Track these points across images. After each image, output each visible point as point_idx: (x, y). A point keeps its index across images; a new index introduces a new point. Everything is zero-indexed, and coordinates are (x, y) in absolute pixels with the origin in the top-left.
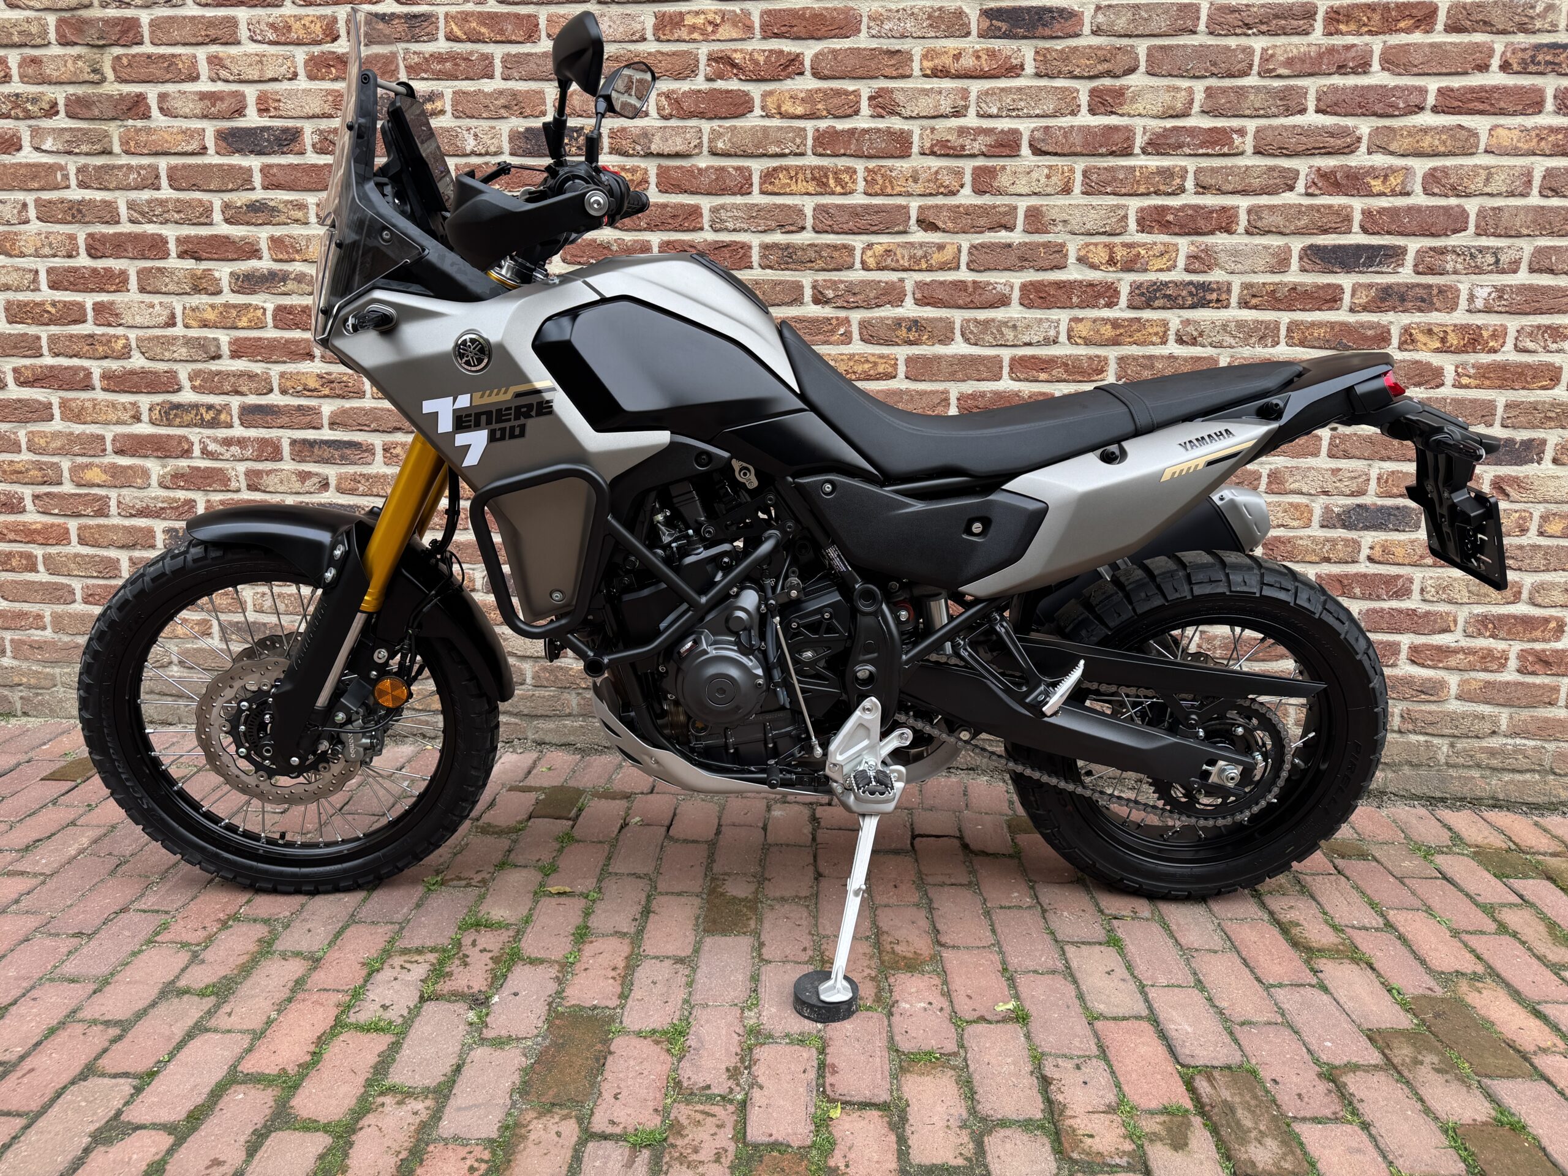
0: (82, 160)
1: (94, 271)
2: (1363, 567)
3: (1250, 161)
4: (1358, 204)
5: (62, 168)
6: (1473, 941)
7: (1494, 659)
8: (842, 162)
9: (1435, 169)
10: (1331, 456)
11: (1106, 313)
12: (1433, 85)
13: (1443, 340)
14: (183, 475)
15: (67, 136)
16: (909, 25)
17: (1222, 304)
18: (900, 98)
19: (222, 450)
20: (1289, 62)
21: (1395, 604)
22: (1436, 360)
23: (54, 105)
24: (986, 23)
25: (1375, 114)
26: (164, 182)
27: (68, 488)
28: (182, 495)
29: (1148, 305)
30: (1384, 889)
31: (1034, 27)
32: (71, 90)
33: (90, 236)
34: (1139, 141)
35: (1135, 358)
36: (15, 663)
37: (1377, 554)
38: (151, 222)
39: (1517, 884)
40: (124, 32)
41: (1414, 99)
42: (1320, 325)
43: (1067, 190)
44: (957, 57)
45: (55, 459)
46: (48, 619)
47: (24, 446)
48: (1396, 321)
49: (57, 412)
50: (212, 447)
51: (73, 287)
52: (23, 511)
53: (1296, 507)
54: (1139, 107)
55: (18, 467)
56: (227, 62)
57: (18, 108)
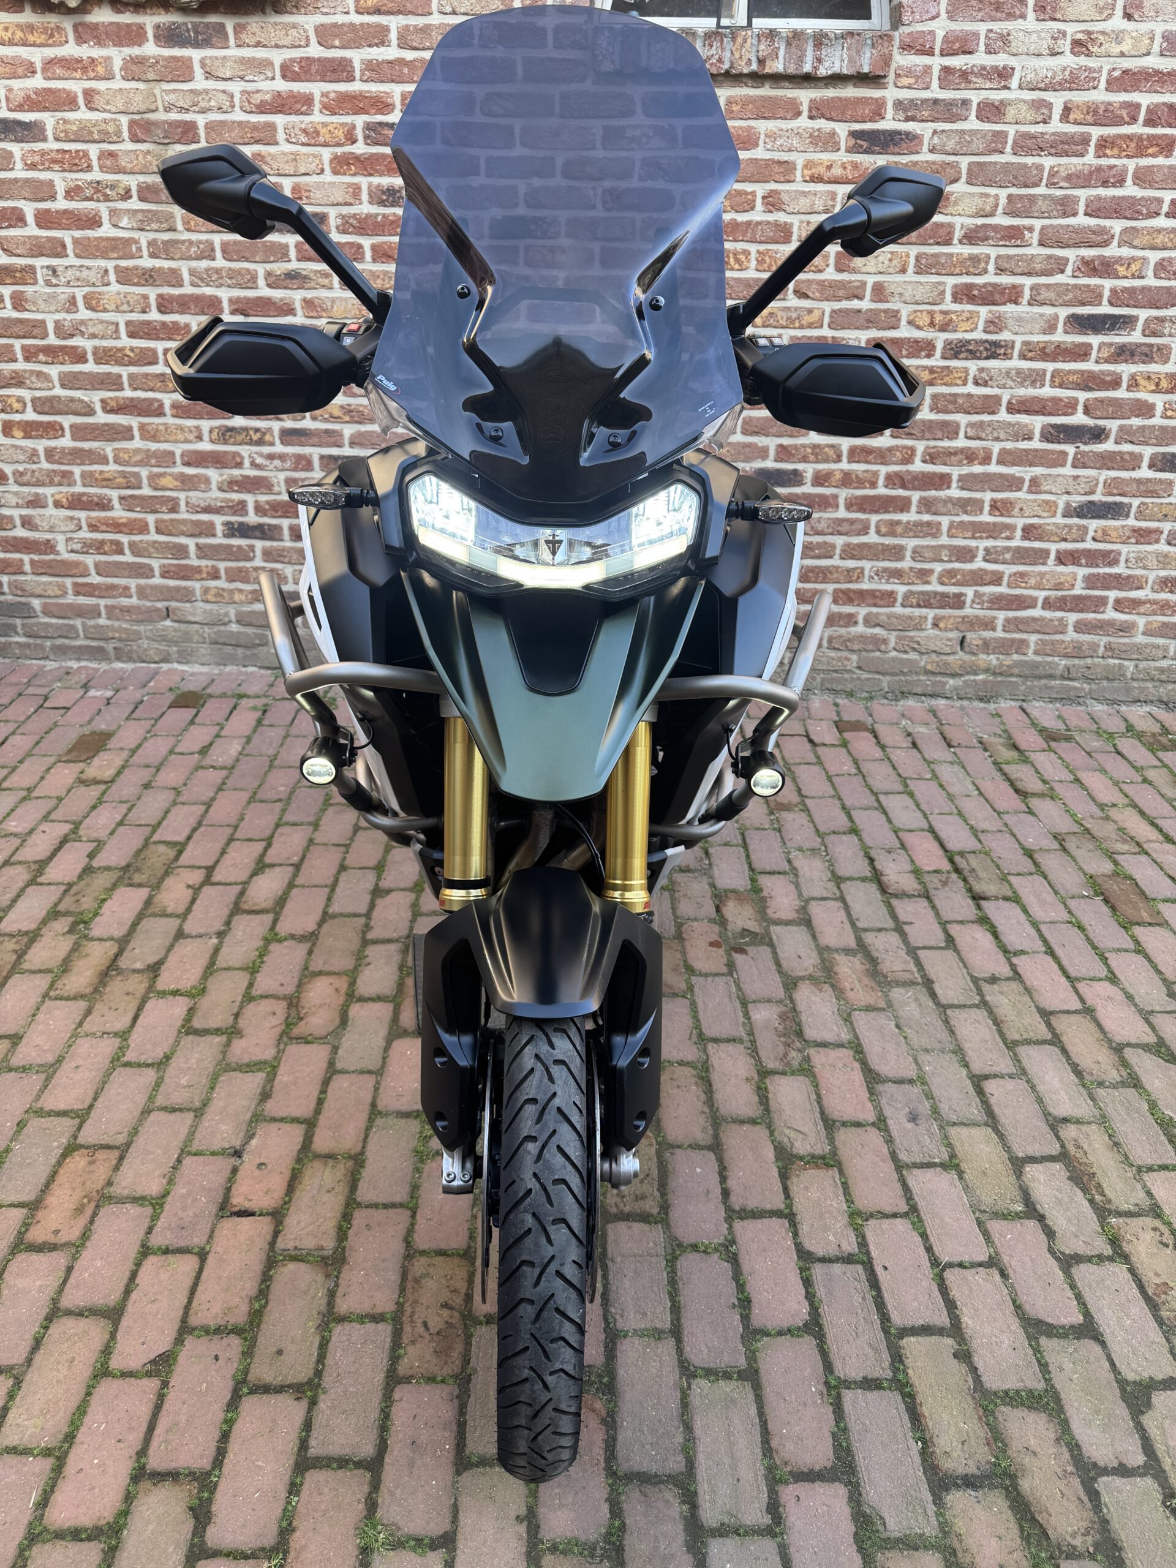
0: (152, 236)
1: (164, 324)
2: (1089, 545)
3: (1035, 250)
4: (1107, 284)
5: (137, 242)
6: (1124, 787)
7: (1170, 607)
8: (740, 246)
9: (1163, 260)
10: (1074, 466)
11: (926, 362)
12: (1168, 196)
13: (1157, 385)
14: (236, 482)
15: (140, 216)
16: (795, 142)
17: (1007, 356)
18: (785, 197)
19: (267, 463)
20: (1069, 178)
21: (1107, 570)
22: (1151, 398)
23: (128, 191)
24: (852, 142)
25: (1126, 218)
26: (218, 254)
27: (146, 491)
28: (236, 496)
29: (956, 356)
30: (1076, 757)
31: (888, 146)
32: (142, 178)
33: (160, 296)
34: (958, 234)
35: (944, 395)
36: (109, 623)
37: (1099, 535)
38: (208, 285)
39: (1160, 754)
40: (184, 133)
41: (1154, 207)
42: (1074, 372)
43: (903, 271)
44: (829, 167)
45: (136, 469)
46: (133, 590)
47: (111, 460)
48: (1126, 370)
49: (136, 433)
50: (259, 460)
51: (148, 336)
52: (111, 508)
53: (1047, 502)
54: (959, 209)
55: (106, 475)
56: (268, 159)
57: (99, 191)
